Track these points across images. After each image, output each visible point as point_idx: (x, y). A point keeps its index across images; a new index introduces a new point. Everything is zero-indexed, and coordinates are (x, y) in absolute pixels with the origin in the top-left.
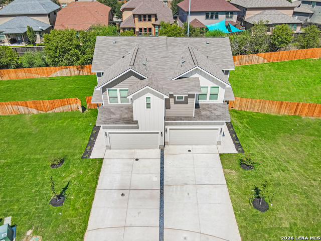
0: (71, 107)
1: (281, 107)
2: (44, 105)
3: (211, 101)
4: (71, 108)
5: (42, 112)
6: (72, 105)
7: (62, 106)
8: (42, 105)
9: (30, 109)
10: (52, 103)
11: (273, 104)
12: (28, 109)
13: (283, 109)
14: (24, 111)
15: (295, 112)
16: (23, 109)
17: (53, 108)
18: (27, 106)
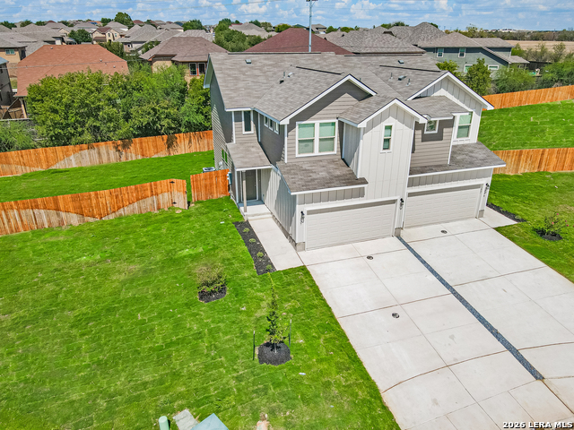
0: (158, 200)
1: (519, 160)
2: (98, 203)
3: (459, 139)
4: (158, 204)
5: (91, 220)
6: (160, 196)
7: (138, 200)
8: (94, 201)
9: (63, 215)
10: (117, 197)
11: (508, 156)
12: (58, 215)
13: (522, 163)
14: (49, 222)
15: (539, 167)
16: (48, 216)
17: (119, 208)
18: (57, 209)
